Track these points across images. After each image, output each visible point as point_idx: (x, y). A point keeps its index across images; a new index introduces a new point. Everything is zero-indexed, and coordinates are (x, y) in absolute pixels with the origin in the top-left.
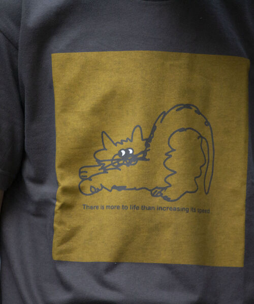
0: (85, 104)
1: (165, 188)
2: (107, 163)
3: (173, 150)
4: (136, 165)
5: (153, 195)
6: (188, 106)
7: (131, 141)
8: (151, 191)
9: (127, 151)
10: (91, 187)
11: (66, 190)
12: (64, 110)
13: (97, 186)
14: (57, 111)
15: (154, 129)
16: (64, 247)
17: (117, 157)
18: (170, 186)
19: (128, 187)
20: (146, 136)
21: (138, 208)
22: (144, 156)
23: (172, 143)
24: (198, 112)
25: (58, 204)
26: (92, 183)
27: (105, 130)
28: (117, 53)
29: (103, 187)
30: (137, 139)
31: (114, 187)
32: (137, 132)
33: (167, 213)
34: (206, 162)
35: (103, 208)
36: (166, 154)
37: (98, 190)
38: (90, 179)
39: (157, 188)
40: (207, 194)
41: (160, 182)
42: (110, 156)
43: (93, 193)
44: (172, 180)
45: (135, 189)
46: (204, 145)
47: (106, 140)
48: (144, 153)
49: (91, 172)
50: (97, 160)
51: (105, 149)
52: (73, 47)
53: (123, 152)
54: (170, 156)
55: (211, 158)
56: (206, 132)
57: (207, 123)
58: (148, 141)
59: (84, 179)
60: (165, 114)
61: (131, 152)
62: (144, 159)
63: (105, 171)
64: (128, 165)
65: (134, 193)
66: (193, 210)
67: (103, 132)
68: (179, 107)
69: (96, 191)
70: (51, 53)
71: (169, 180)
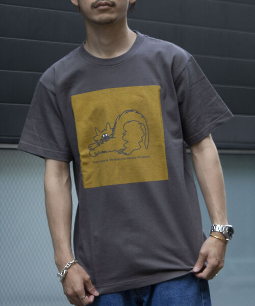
0: (86, 117)
1: (124, 149)
2: (99, 141)
3: (126, 132)
4: (110, 141)
5: (119, 153)
6: (132, 111)
7: (106, 130)
8: (118, 151)
9: (105, 135)
10: (95, 153)
11: (84, 156)
12: (78, 121)
13: (97, 152)
15: (116, 123)
16: (88, 181)
17: (102, 138)
18: (126, 148)
19: (107, 151)
20: (112, 127)
21: (113, 160)
23: (125, 128)
24: (137, 112)
25: (81, 163)
26: (95, 151)
28: (96, 91)
29: (99, 152)
30: (108, 129)
31: (102, 152)
32: (108, 126)
33: (126, 160)
34: (145, 134)
35: (100, 161)
36: (123, 134)
38: (94, 150)
39: (121, 149)
40: (147, 149)
41: (121, 147)
42: (100, 139)
43: (96, 156)
44: (127, 145)
45: (110, 151)
46: (143, 127)
47: (97, 131)
48: (112, 134)
49: (94, 146)
50: (95, 141)
51: (97, 135)
52: (79, 92)
53: (104, 136)
54: (125, 134)
55: (147, 132)
57: (143, 117)
58: (113, 129)
59: (91, 150)
60: (120, 116)
61: (106, 135)
62: (112, 137)
63: (99, 146)
64: (106, 141)
66: (139, 157)
67: (95, 128)
68: (127, 112)
69: (97, 154)
70: (71, 96)
71: (125, 145)
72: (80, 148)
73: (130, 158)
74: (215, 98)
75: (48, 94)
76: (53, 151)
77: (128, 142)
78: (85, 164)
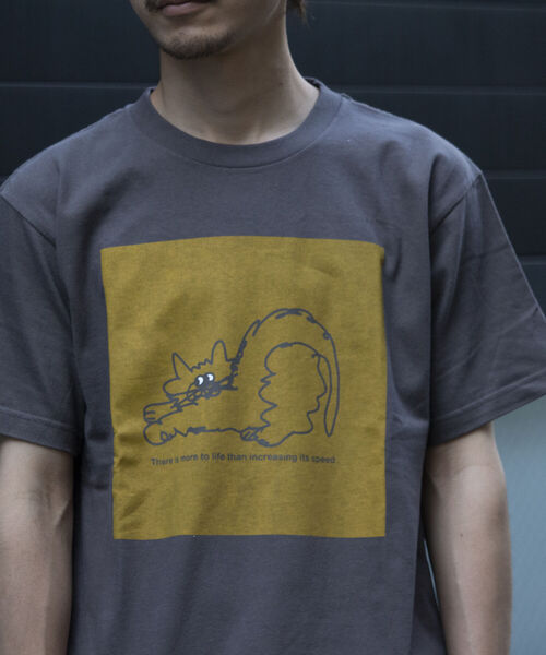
0: (147, 317)
1: (262, 429)
2: (181, 398)
3: (272, 374)
4: (219, 397)
5: (244, 438)
6: (296, 311)
7: (211, 362)
8: (241, 432)
9: (206, 378)
10: (162, 433)
11: (125, 439)
12: (119, 327)
13: (169, 430)
14: (111, 328)
15: (243, 344)
16: (128, 520)
17: (194, 387)
18: (268, 424)
19: (208, 428)
20: (231, 355)
21: (222, 457)
22: (229, 383)
23: (270, 364)
24: (311, 319)
25: (116, 460)
26: (162, 428)
27: (176, 351)
28: (188, 241)
29: (177, 431)
30: (219, 359)
31: (191, 430)
32: (220, 349)
33: (264, 464)
34: (327, 390)
35: (177, 460)
36: (263, 380)
37: (171, 437)
38: (159, 422)
39: (249, 428)
40: (329, 435)
41: (253, 419)
42: (185, 388)
43: (165, 441)
44: (272, 417)
45: (218, 430)
46: (323, 366)
47: (179, 366)
48: (230, 378)
49: (160, 411)
50: (168, 395)
51: (178, 378)
52: (128, 239)
53: (201, 380)
54: (268, 383)
55: (335, 385)
56: (325, 348)
57: (326, 335)
58: (234, 363)
59: (150, 422)
60: (259, 323)
61: (211, 377)
62: (229, 387)
63: (180, 410)
64: (207, 397)
65: (216, 436)
66: (305, 458)
67: (174, 354)
68: (280, 313)
69: (168, 438)
70: (100, 248)
71: (267, 417)
72: (115, 413)
73: (275, 458)
74: (529, 314)
75: (27, 235)
76: (28, 415)
77: (275, 406)
78: (127, 462)
